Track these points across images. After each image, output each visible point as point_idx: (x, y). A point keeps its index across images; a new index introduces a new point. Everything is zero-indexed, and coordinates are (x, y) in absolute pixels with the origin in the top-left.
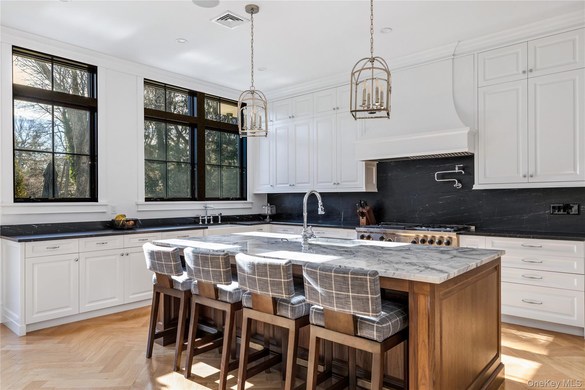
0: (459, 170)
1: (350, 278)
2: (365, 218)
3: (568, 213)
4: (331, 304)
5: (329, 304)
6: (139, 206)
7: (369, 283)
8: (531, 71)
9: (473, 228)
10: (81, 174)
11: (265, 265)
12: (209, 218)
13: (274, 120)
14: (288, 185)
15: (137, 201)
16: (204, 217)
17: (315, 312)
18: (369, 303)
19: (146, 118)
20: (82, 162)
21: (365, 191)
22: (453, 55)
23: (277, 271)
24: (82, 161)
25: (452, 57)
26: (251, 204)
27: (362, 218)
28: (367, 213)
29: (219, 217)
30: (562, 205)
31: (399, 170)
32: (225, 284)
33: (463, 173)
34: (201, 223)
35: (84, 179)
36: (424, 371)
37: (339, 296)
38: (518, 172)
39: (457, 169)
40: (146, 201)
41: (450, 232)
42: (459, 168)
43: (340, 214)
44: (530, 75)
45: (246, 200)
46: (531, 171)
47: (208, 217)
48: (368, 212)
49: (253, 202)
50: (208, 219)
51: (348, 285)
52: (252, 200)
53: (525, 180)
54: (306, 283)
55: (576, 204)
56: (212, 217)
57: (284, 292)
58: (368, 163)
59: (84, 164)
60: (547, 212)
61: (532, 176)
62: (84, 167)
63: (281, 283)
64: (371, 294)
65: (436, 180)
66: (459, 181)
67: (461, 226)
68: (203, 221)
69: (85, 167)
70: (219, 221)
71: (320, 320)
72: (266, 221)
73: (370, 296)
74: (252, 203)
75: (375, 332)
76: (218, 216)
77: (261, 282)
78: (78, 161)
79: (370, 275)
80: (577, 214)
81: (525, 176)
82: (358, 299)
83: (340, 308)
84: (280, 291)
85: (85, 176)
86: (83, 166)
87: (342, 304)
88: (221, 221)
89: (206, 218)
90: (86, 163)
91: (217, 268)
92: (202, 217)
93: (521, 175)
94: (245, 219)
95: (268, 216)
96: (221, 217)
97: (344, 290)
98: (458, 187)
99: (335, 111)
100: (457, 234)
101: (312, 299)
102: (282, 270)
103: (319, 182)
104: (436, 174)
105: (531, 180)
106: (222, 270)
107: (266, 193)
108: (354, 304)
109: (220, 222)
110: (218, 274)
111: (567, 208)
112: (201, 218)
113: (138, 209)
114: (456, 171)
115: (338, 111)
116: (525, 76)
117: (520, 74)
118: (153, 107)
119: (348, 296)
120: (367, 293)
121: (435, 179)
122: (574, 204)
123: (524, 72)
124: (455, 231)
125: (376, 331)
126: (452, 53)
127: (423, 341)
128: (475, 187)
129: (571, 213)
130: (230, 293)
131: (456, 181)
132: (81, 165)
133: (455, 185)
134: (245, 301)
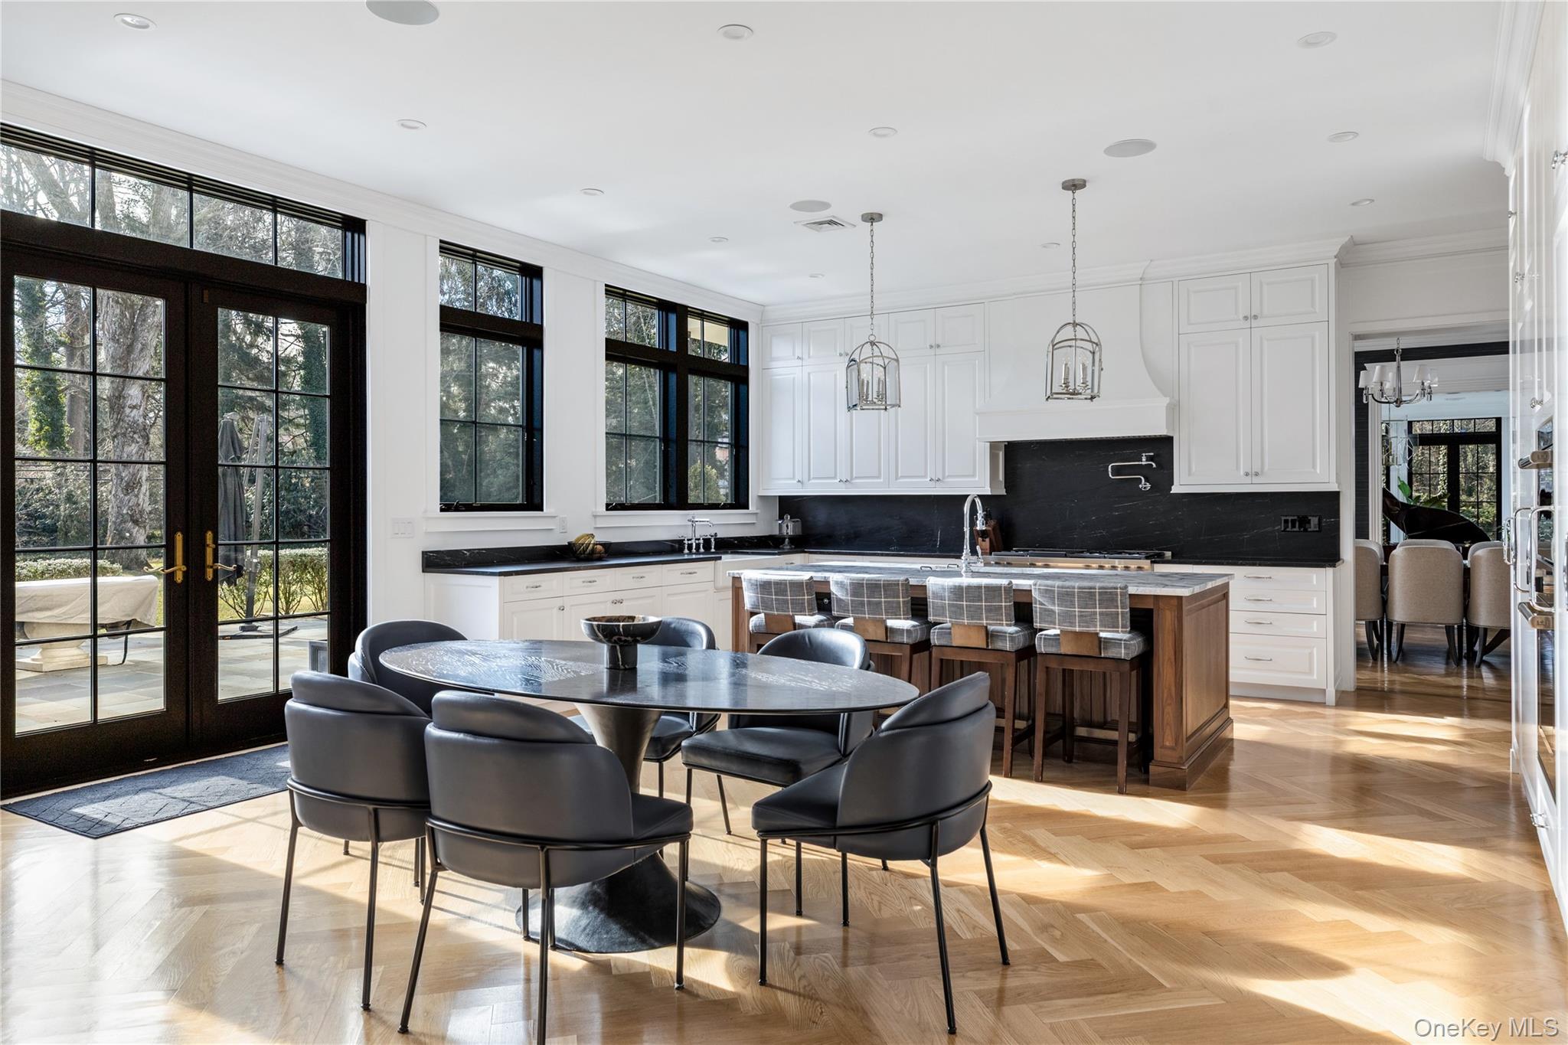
0: (1147, 461)
1: (1097, 594)
2: (988, 540)
3: (1306, 530)
4: (1072, 624)
5: (1068, 624)
6: (598, 519)
7: (1119, 597)
8: (1255, 317)
9: (1168, 554)
10: (127, 435)
11: (979, 587)
12: (697, 542)
13: (805, 356)
14: (795, 482)
15: (594, 510)
16: (690, 540)
17: (1045, 639)
18: (1118, 618)
19: (609, 357)
20: (128, 404)
21: (990, 493)
22: (1141, 279)
23: (997, 593)
24: (129, 402)
25: (1140, 282)
26: (755, 516)
27: (983, 541)
28: (992, 533)
29: (713, 540)
30: (1296, 518)
31: (1043, 457)
32: (904, 619)
33: (1154, 465)
34: (686, 551)
35: (134, 452)
36: (1170, 690)
37: (1083, 614)
38: (1238, 468)
39: (1144, 459)
40: (607, 509)
41: (1140, 559)
42: (1149, 458)
43: (933, 535)
44: (1255, 323)
45: (747, 508)
46: (1257, 468)
47: (696, 539)
48: (993, 529)
49: (758, 511)
50: (696, 544)
51: (1096, 600)
52: (757, 509)
53: (1248, 480)
54: (1036, 604)
55: (1316, 516)
56: (702, 541)
57: (1004, 618)
58: (994, 446)
59: (135, 410)
60: (1276, 528)
61: (1257, 474)
62: (134, 417)
63: (1002, 608)
64: (1122, 608)
65: (1110, 476)
66: (1147, 480)
67: (1151, 552)
68: (690, 547)
69: (136, 418)
70: (711, 548)
71: (1052, 646)
72: (784, 549)
73: (1120, 610)
74: (756, 514)
75: (1123, 650)
76: (710, 539)
77: (972, 609)
78: (117, 402)
79: (1121, 589)
80: (1317, 531)
81: (1247, 474)
82: (1107, 614)
83: (1083, 627)
84: (998, 617)
85: (138, 442)
86: (132, 415)
87: (1086, 622)
88: (715, 549)
89: (693, 541)
90: (140, 406)
91: (894, 598)
92: (688, 540)
93: (1242, 473)
94: (747, 544)
95: (787, 540)
96: (715, 539)
97: (1090, 606)
98: (1145, 488)
99: (932, 351)
100: (1152, 562)
101: (1045, 622)
102: (1003, 592)
103: (901, 476)
104: (1110, 467)
105: (1256, 480)
106: (901, 599)
107: (776, 496)
108: (1101, 621)
109: (713, 550)
110: (895, 605)
111: (1304, 521)
112: (686, 542)
113: (595, 524)
114: (1143, 463)
115: (938, 351)
116: (1247, 324)
117: (1239, 320)
118: (621, 337)
119: (1095, 613)
120: (1117, 607)
121: (1108, 475)
122: (1313, 516)
123: (1246, 318)
124: (1147, 558)
125: (1125, 648)
126: (1140, 276)
127: (1169, 659)
128: (1175, 490)
129: (1309, 530)
130: (908, 631)
131: (1142, 478)
132: (127, 410)
133: (1140, 486)
134: (936, 637)
